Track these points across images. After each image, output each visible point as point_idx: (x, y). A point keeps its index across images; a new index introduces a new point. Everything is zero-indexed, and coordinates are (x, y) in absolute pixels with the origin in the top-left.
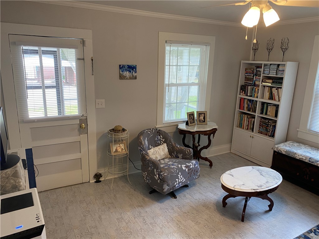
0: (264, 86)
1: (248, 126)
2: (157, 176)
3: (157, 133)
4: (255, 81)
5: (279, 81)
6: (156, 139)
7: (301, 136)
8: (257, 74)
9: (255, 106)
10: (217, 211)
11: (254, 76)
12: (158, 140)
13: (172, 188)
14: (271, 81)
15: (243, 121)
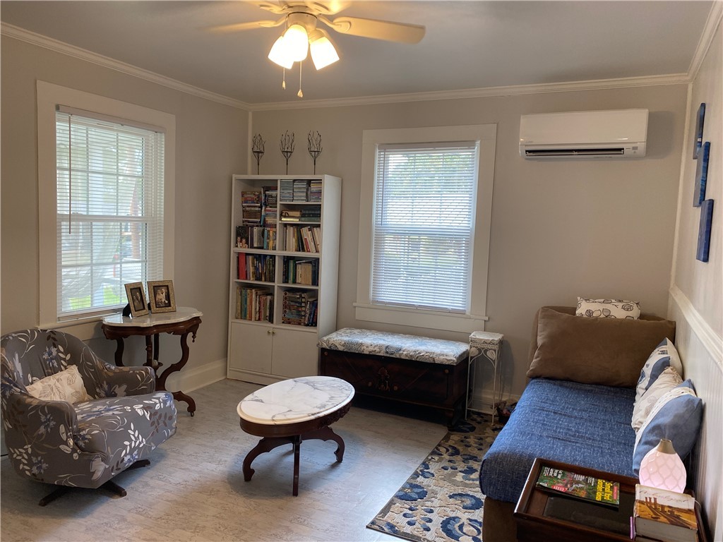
0: (286, 225)
1: (260, 312)
2: (71, 442)
3: (48, 339)
4: (265, 216)
5: (313, 212)
6: (46, 356)
7: (361, 315)
8: (269, 202)
9: (271, 268)
10: (234, 493)
11: (261, 207)
12: (52, 359)
13: (115, 468)
14: (298, 214)
15: (248, 303)
